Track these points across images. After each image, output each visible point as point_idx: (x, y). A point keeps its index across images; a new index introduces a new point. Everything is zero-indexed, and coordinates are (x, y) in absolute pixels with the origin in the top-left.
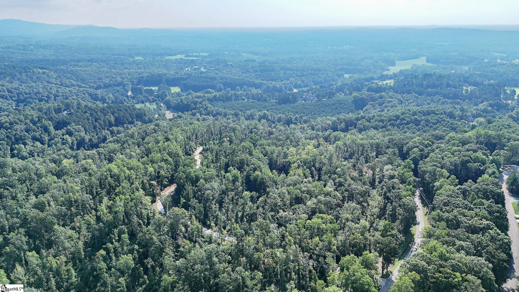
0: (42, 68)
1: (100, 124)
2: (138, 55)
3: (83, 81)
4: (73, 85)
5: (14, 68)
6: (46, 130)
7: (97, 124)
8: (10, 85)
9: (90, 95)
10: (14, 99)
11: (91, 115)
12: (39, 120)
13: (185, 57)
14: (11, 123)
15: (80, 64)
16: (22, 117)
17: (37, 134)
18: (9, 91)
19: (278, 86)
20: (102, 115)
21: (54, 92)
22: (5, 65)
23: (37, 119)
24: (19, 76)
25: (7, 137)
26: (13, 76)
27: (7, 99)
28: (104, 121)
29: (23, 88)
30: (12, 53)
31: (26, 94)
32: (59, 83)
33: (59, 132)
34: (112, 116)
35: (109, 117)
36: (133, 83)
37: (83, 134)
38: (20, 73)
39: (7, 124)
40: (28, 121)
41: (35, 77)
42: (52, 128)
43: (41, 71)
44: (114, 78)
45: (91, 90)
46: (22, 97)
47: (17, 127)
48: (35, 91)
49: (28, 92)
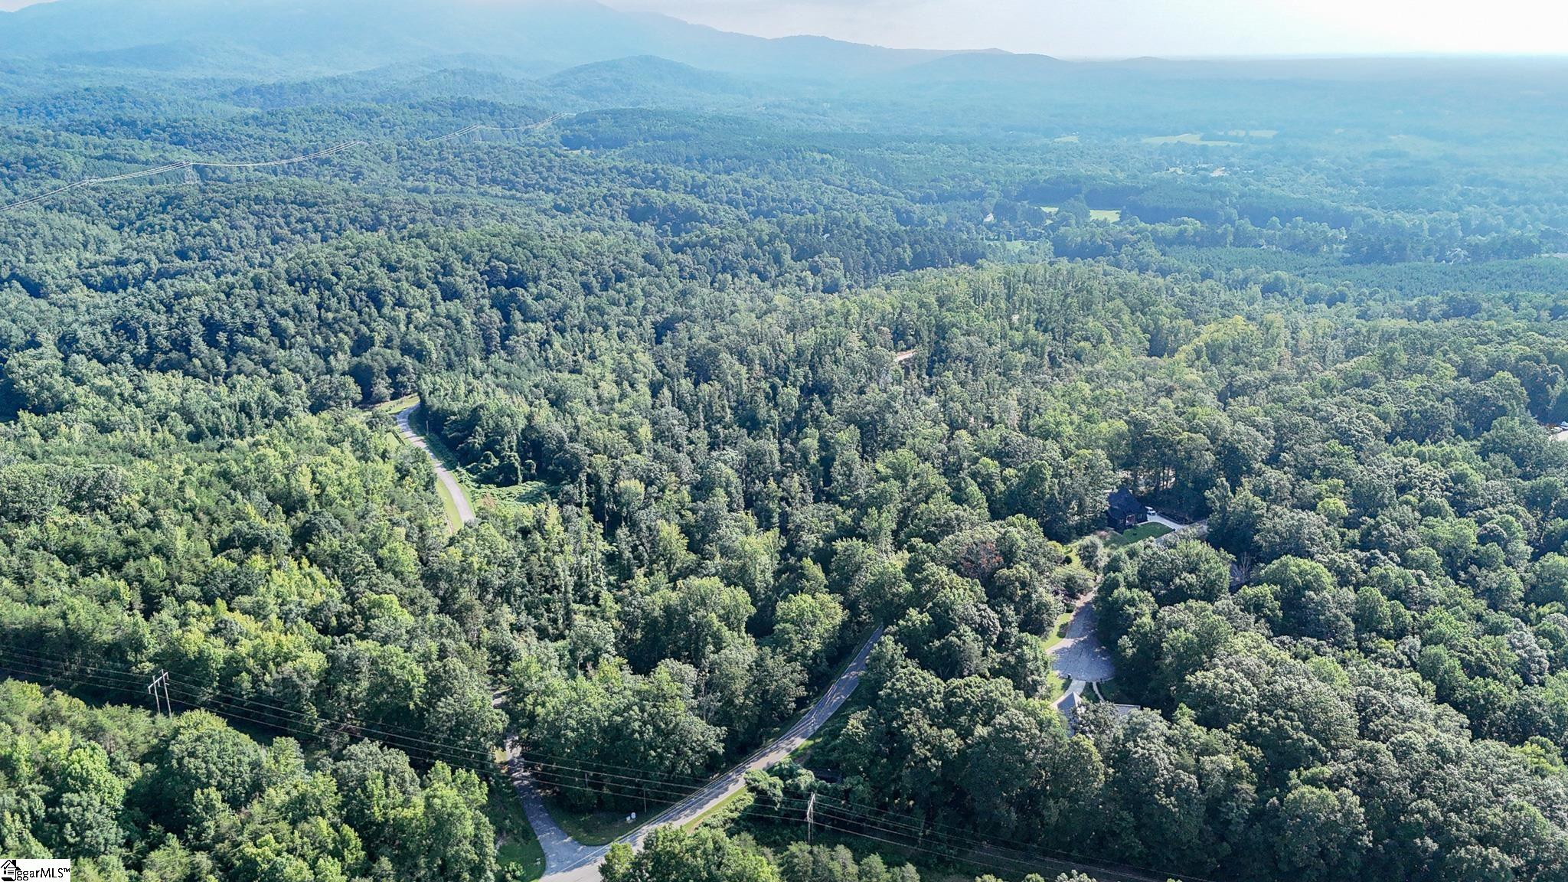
0: (822, 151)
1: (878, 262)
2: (1069, 131)
3: (898, 183)
4: (872, 191)
5: (769, 147)
6: (777, 259)
7: (873, 261)
8: (750, 181)
9: (897, 212)
10: (751, 208)
11: (868, 241)
12: (770, 241)
13: (1202, 139)
14: (723, 240)
15: (911, 146)
16: (744, 233)
17: (760, 264)
18: (745, 193)
19: (1408, 225)
20: (889, 244)
21: (826, 201)
22: (754, 142)
23: (766, 238)
24: (772, 165)
25: (711, 261)
26: (762, 165)
27: (737, 207)
28: (888, 257)
29: (773, 190)
30: (782, 118)
31: (773, 200)
32: (846, 184)
33: (798, 265)
34: (908, 250)
35: (901, 251)
36: (1006, 194)
37: (838, 274)
38: (778, 160)
39: (717, 241)
40: (751, 239)
41: (802, 171)
42: (787, 258)
43: (818, 157)
44: (967, 180)
45: (901, 202)
46: (764, 207)
47: (729, 246)
48: (793, 196)
49: (778, 196)
